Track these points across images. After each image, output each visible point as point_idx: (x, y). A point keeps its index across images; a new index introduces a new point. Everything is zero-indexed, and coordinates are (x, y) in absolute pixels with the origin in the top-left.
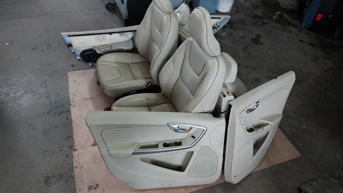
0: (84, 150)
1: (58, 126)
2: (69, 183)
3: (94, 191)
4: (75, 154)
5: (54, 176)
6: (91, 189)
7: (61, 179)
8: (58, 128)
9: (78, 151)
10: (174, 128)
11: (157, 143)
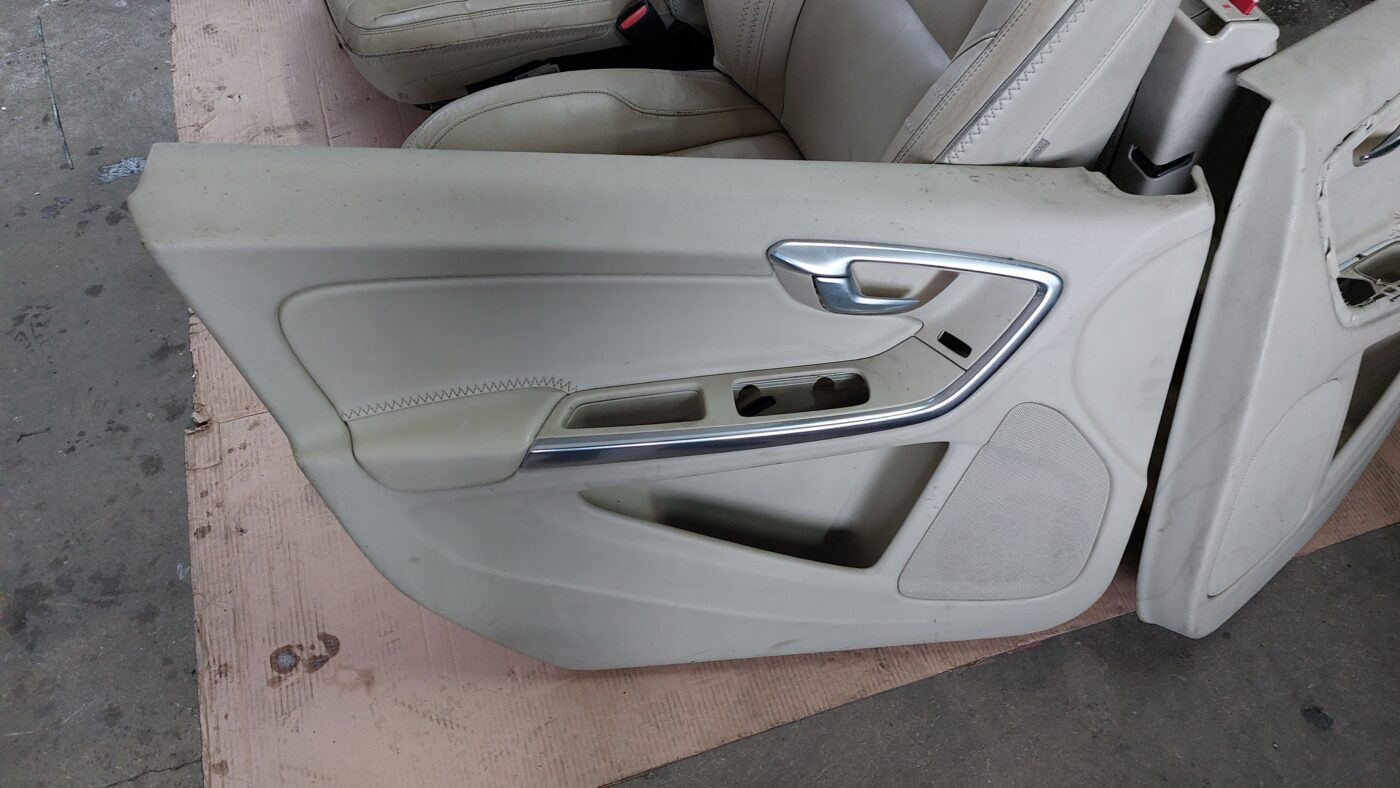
0: (251, 428)
1: (101, 286)
2: (154, 629)
3: (308, 682)
4: (199, 450)
5: (66, 586)
6: (291, 670)
7: (112, 602)
8: (101, 294)
9: (219, 433)
10: (815, 276)
11: (692, 386)
